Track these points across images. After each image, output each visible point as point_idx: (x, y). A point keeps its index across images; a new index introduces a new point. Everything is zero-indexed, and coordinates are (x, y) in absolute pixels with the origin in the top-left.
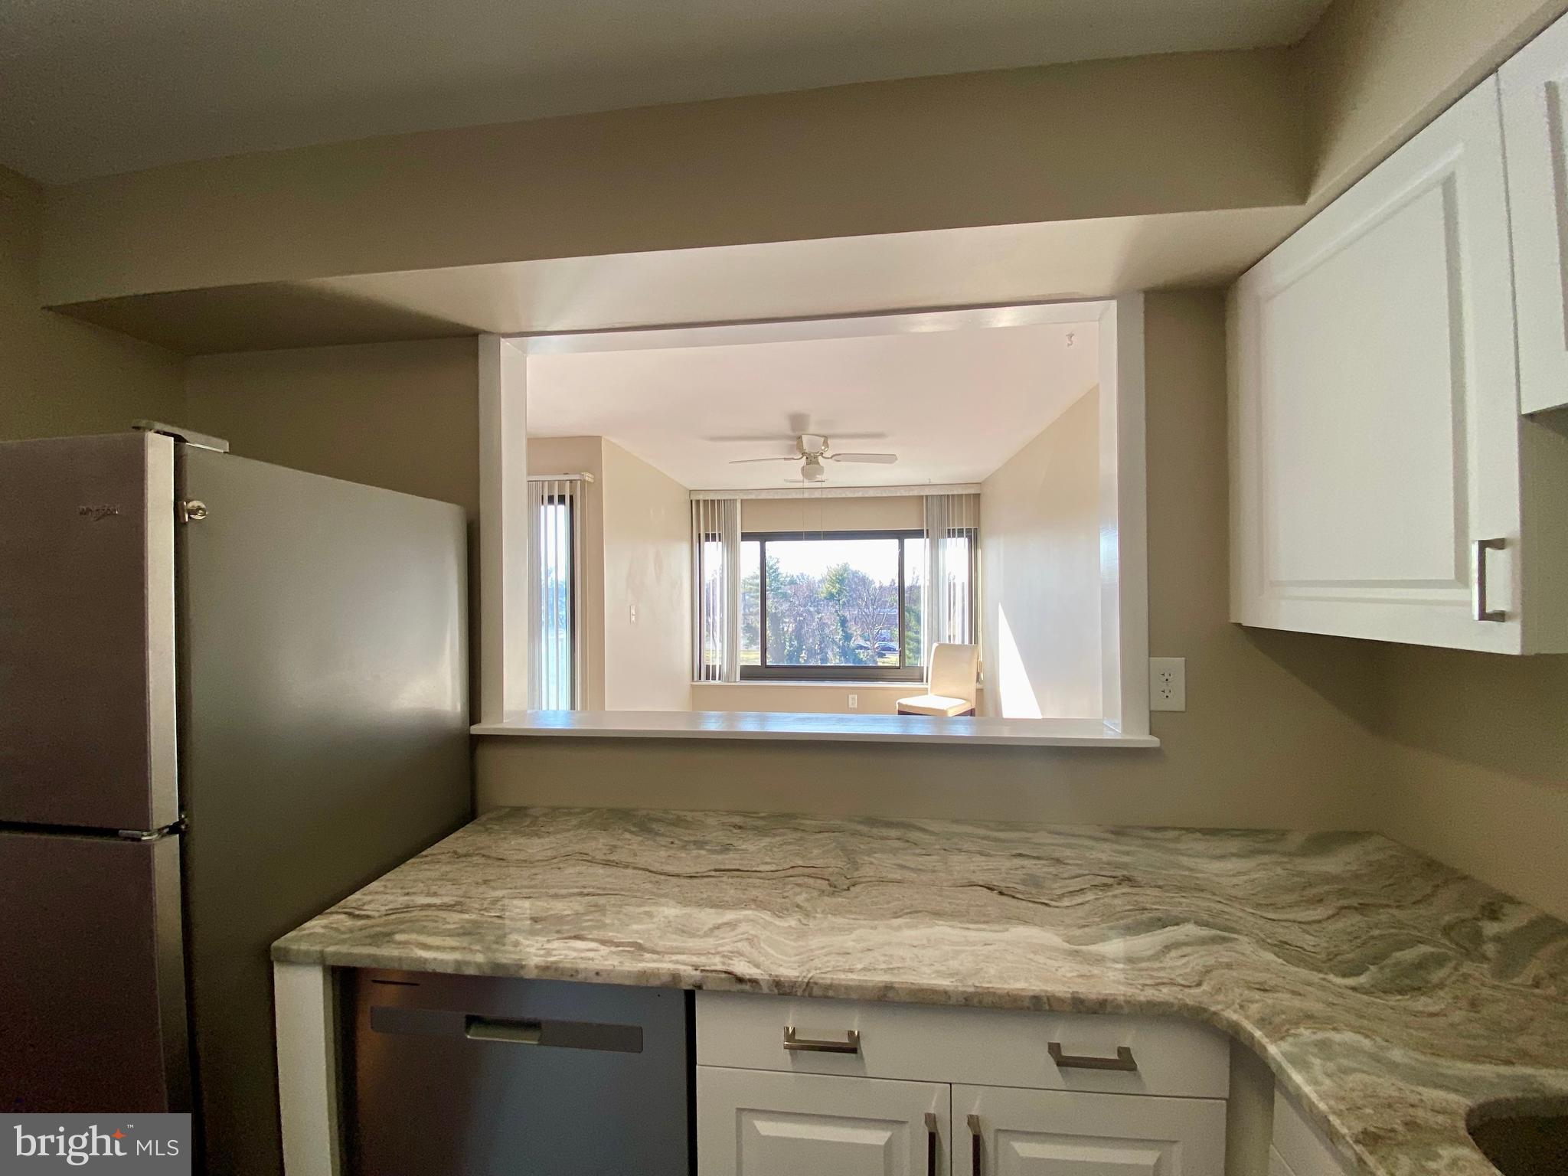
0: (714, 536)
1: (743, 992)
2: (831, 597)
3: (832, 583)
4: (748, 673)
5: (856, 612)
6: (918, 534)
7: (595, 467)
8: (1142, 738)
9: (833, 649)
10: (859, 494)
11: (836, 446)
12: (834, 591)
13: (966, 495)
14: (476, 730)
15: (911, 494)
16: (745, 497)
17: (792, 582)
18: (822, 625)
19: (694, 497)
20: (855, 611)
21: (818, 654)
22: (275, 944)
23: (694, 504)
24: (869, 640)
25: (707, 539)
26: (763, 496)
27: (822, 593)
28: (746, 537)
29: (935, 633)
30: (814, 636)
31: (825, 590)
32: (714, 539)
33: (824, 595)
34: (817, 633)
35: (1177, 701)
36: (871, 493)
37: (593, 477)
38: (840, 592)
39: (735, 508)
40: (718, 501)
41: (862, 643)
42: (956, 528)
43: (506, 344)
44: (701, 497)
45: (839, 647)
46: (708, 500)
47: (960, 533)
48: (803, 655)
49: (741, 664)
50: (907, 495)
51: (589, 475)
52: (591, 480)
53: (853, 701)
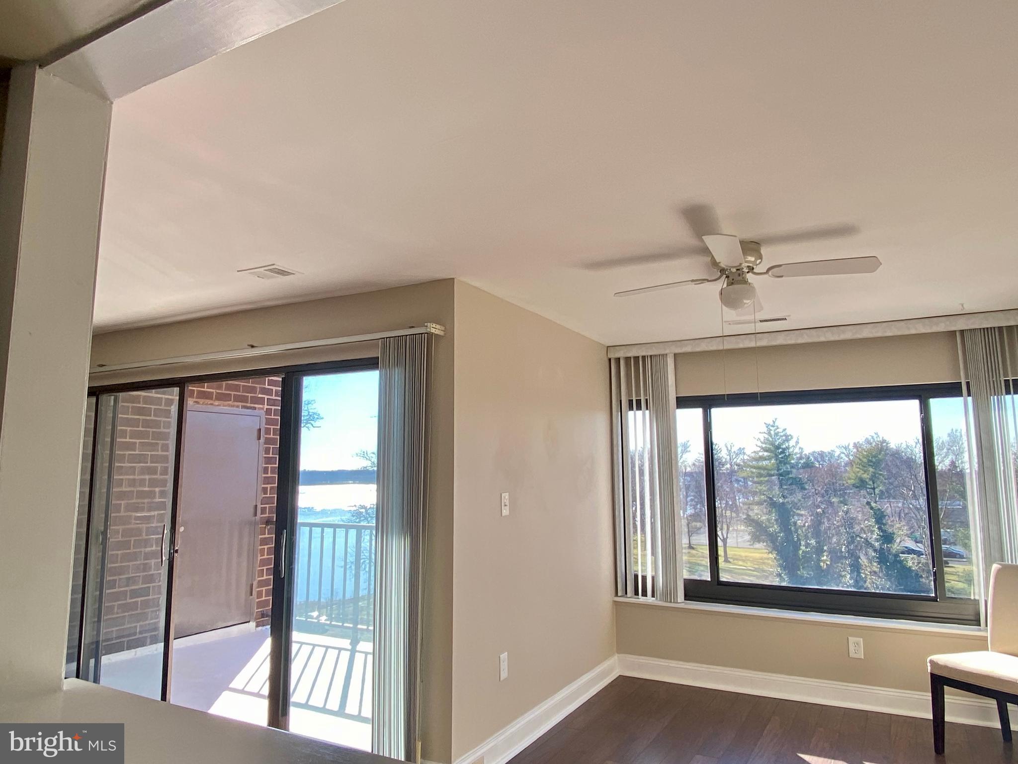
0: (639, 402)
2: (861, 484)
3: (864, 466)
5: (900, 505)
6: (951, 390)
7: (445, 316)
9: (866, 554)
10: (848, 335)
11: (770, 255)
12: (865, 476)
15: (935, 329)
16: (678, 350)
17: (808, 465)
18: (849, 522)
19: (613, 355)
20: (897, 503)
21: (846, 558)
23: (613, 363)
24: (921, 542)
25: (631, 408)
26: (703, 347)
27: (850, 479)
28: (684, 402)
30: (838, 534)
31: (852, 475)
32: (639, 407)
33: (852, 481)
34: (843, 530)
36: (866, 333)
37: (443, 328)
38: (873, 478)
39: (666, 363)
40: (644, 357)
41: (911, 545)
44: (621, 354)
45: (875, 551)
46: (630, 358)
48: (825, 558)
49: (684, 578)
50: (929, 331)
51: (434, 326)
52: (442, 333)
53: (857, 648)
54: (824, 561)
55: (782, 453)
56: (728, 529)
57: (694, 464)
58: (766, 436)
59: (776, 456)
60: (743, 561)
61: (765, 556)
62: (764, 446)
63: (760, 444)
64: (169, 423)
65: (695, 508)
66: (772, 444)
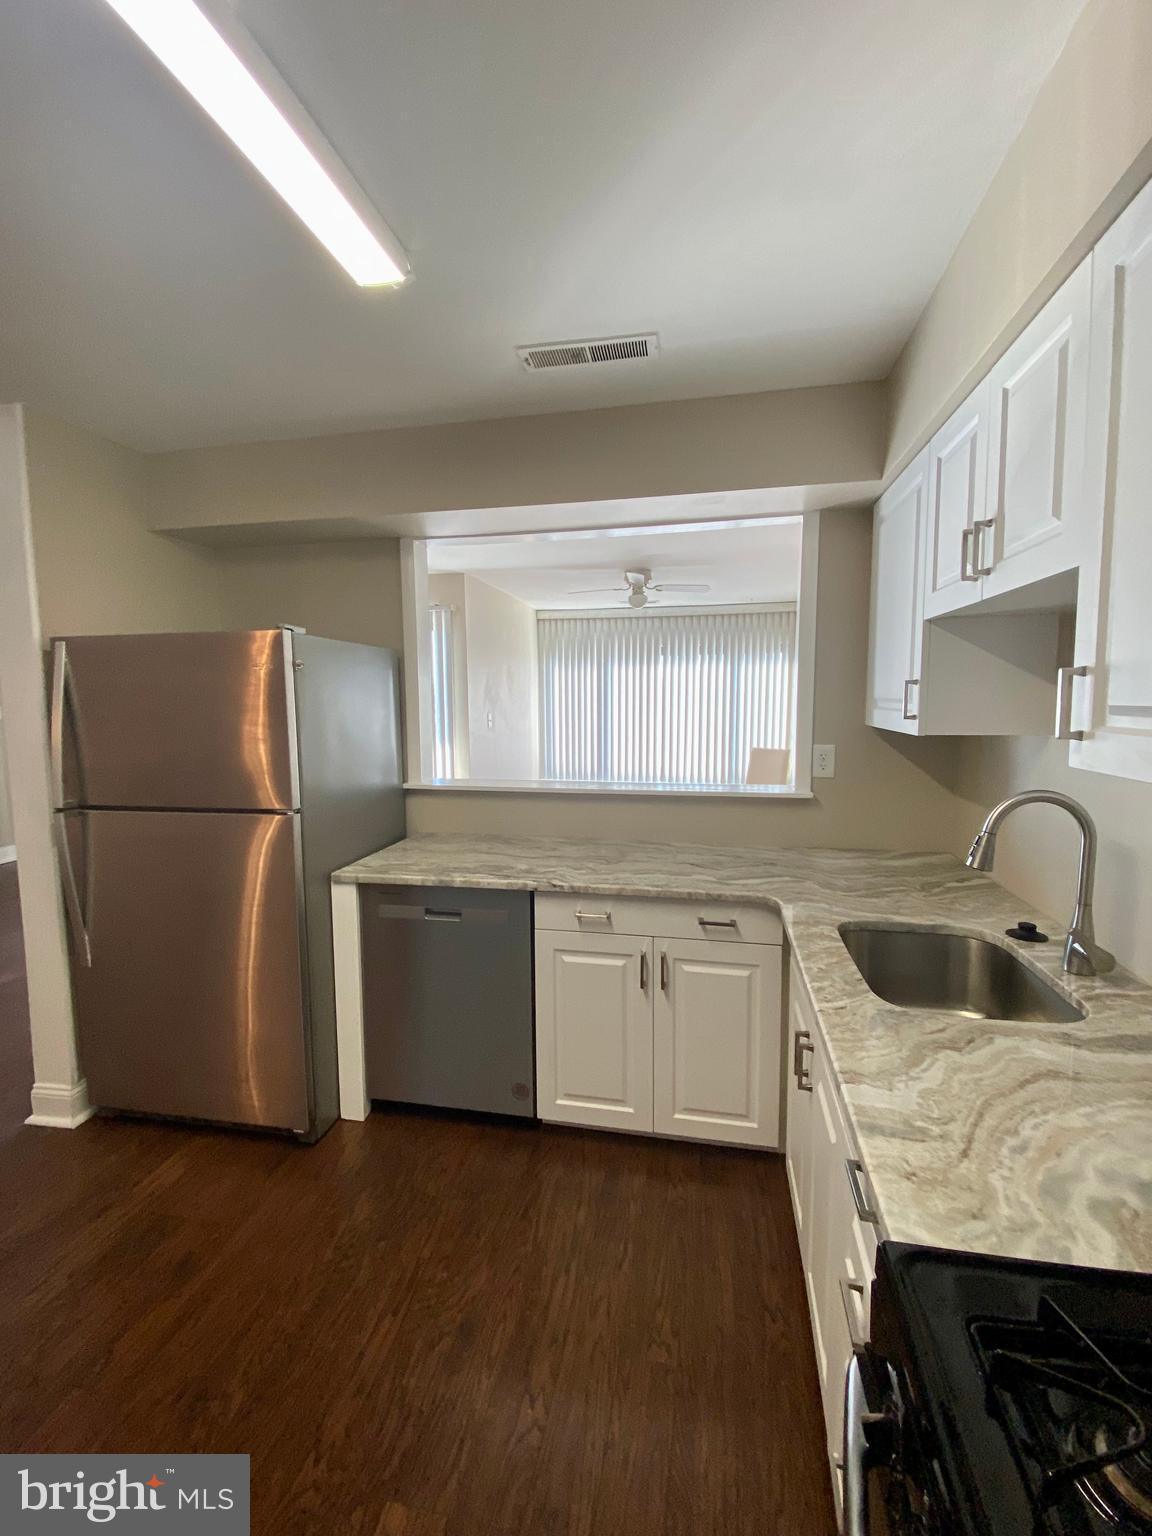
1: (556, 892)
8: (807, 794)
14: (406, 786)
19: (541, 617)
22: (333, 874)
23: (541, 623)
35: (829, 772)
40: (561, 620)
43: (416, 543)
44: (546, 617)
46: (552, 620)
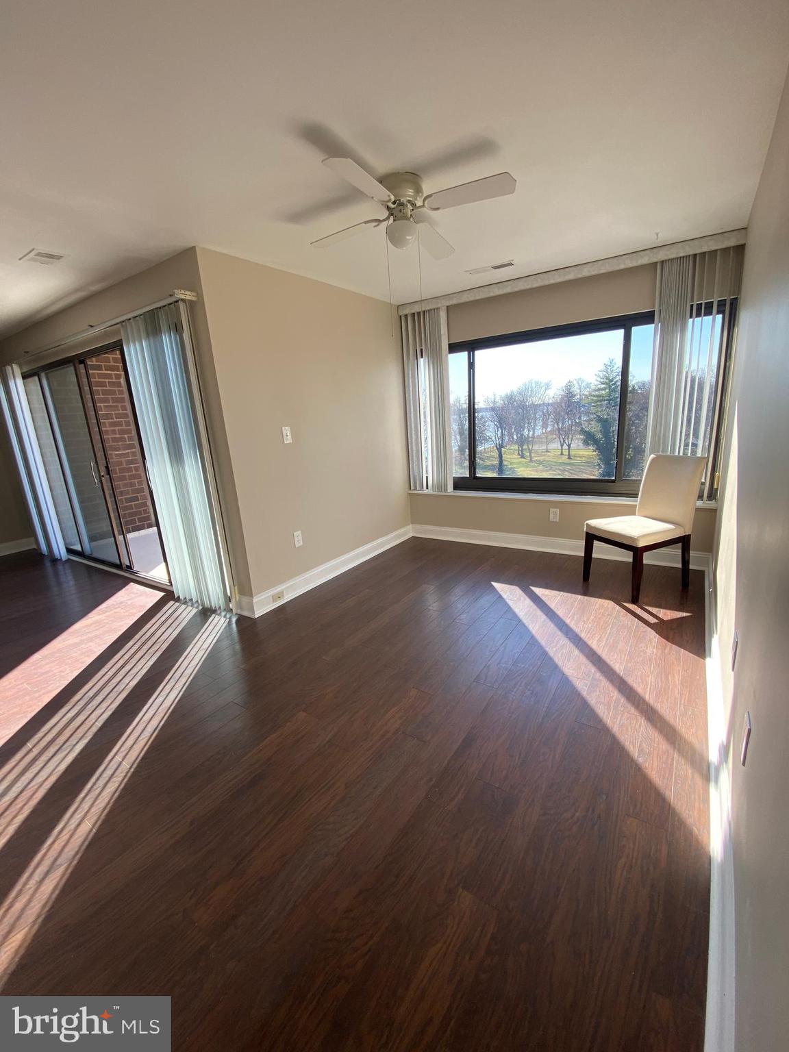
0: (422, 351)
4: (460, 484)
6: (647, 318)
7: (194, 284)
10: (571, 276)
13: (721, 249)
15: (639, 262)
16: (448, 303)
19: (402, 313)
23: (403, 320)
28: (454, 348)
29: (659, 441)
36: (586, 272)
37: (193, 294)
39: (439, 316)
40: (423, 312)
42: (703, 302)
44: (408, 311)
46: (414, 313)
47: (708, 310)
49: (454, 476)
50: (636, 265)
51: (182, 292)
52: (194, 299)
53: (554, 515)
54: (629, 455)
55: (613, 385)
56: (572, 438)
57: (554, 397)
58: (604, 373)
59: (610, 386)
60: (579, 457)
61: (591, 453)
62: (602, 380)
63: (599, 379)
64: (122, 391)
65: (554, 426)
66: (608, 378)
